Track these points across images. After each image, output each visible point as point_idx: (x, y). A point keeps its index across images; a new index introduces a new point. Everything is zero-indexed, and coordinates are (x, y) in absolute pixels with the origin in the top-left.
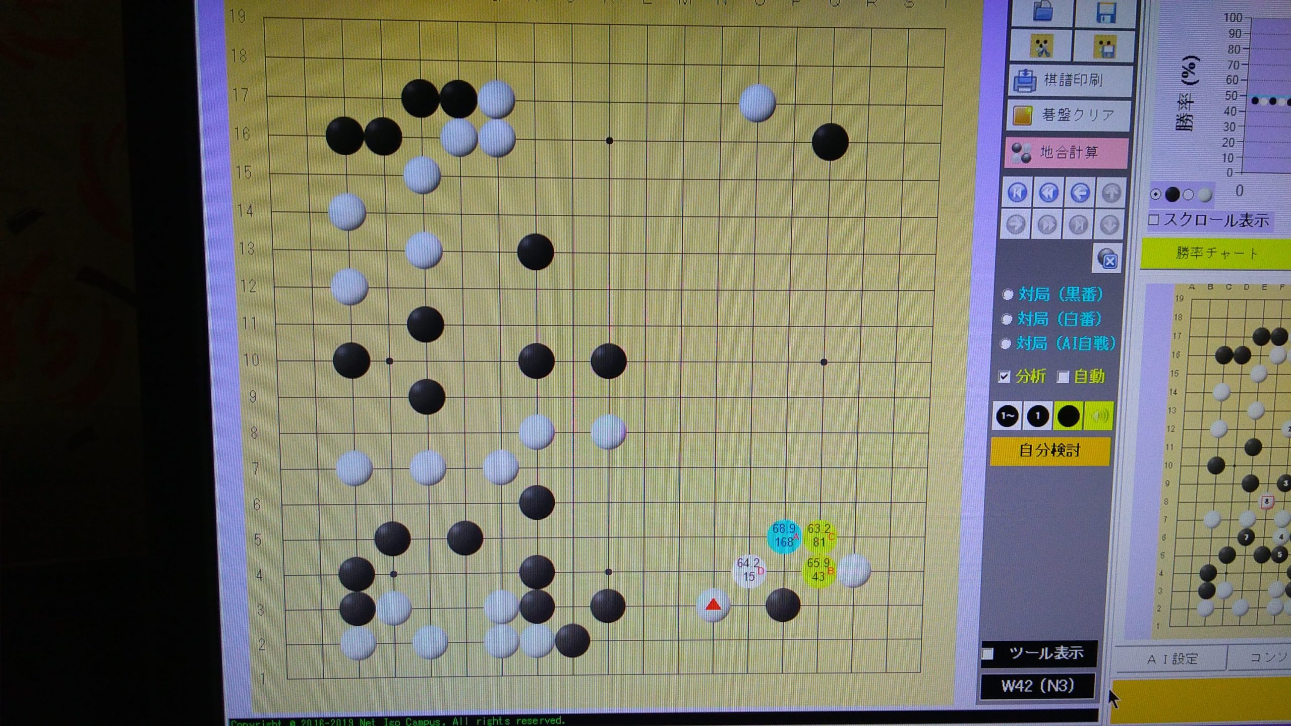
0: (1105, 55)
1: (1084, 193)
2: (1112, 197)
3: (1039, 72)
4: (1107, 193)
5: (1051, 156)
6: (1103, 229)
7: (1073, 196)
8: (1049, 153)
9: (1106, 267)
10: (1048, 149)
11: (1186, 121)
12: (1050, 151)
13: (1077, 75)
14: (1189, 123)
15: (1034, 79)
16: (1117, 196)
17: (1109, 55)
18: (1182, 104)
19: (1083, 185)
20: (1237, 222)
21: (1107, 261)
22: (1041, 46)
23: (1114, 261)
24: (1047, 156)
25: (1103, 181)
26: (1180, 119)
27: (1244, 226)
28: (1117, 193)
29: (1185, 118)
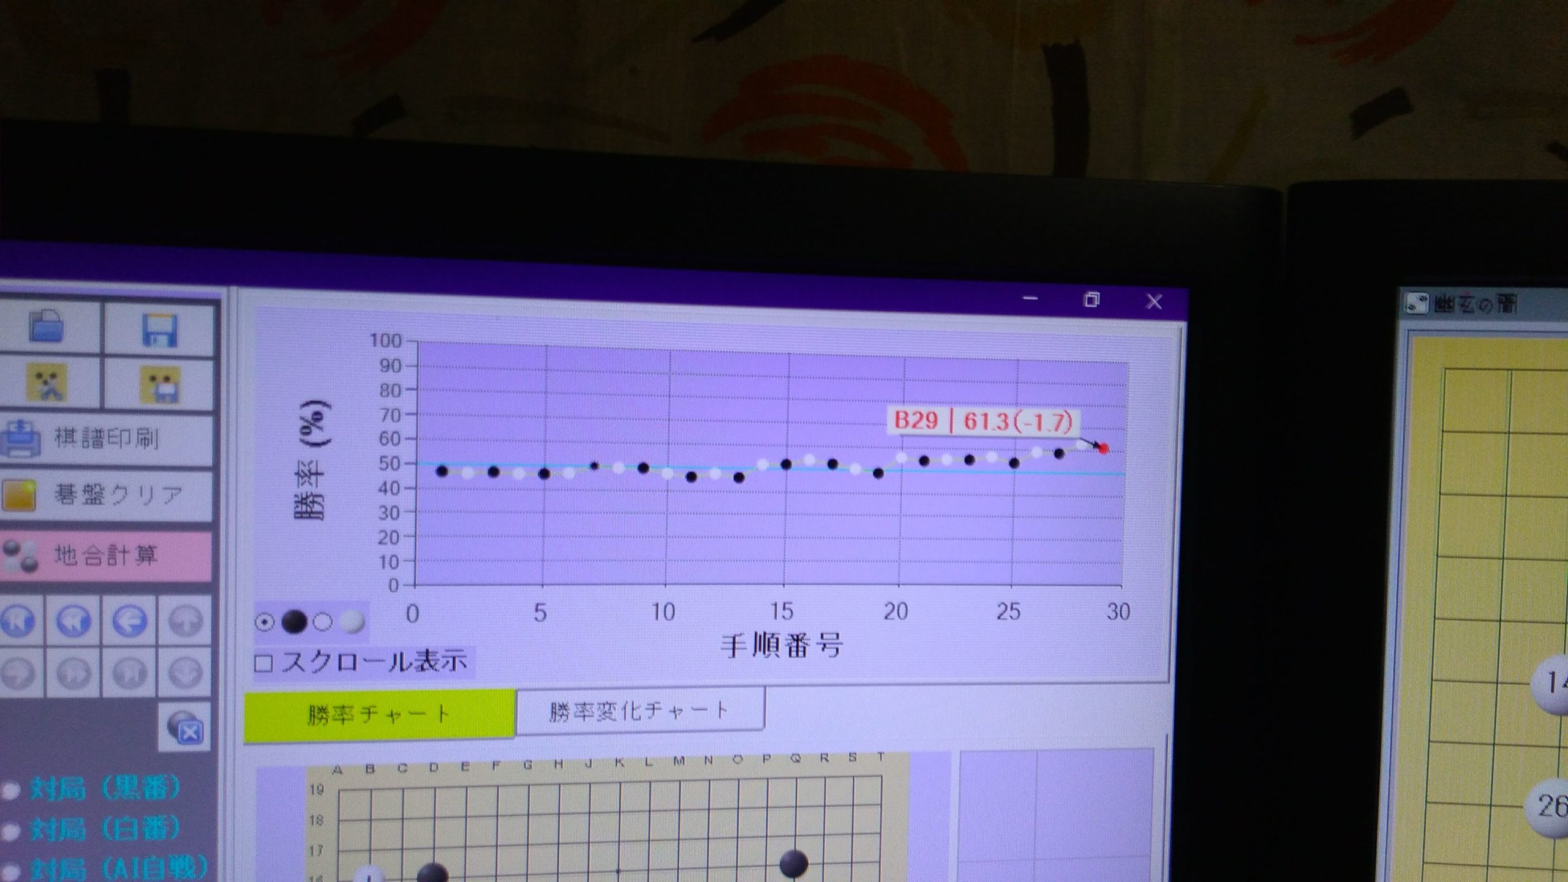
0: (161, 398)
1: (137, 622)
2: (187, 627)
3: (46, 425)
4: (178, 620)
5: (72, 561)
6: (174, 679)
7: (117, 627)
8: (70, 556)
9: (182, 741)
10: (67, 549)
11: (311, 505)
12: (72, 554)
13: (112, 430)
14: (317, 508)
15: (36, 437)
16: (197, 627)
17: (168, 398)
18: (302, 477)
19: (132, 610)
20: (411, 664)
21: (183, 732)
22: (46, 383)
23: (197, 732)
24: (67, 561)
25: (168, 602)
26: (303, 501)
27: (423, 669)
28: (195, 620)
29: (311, 499)
